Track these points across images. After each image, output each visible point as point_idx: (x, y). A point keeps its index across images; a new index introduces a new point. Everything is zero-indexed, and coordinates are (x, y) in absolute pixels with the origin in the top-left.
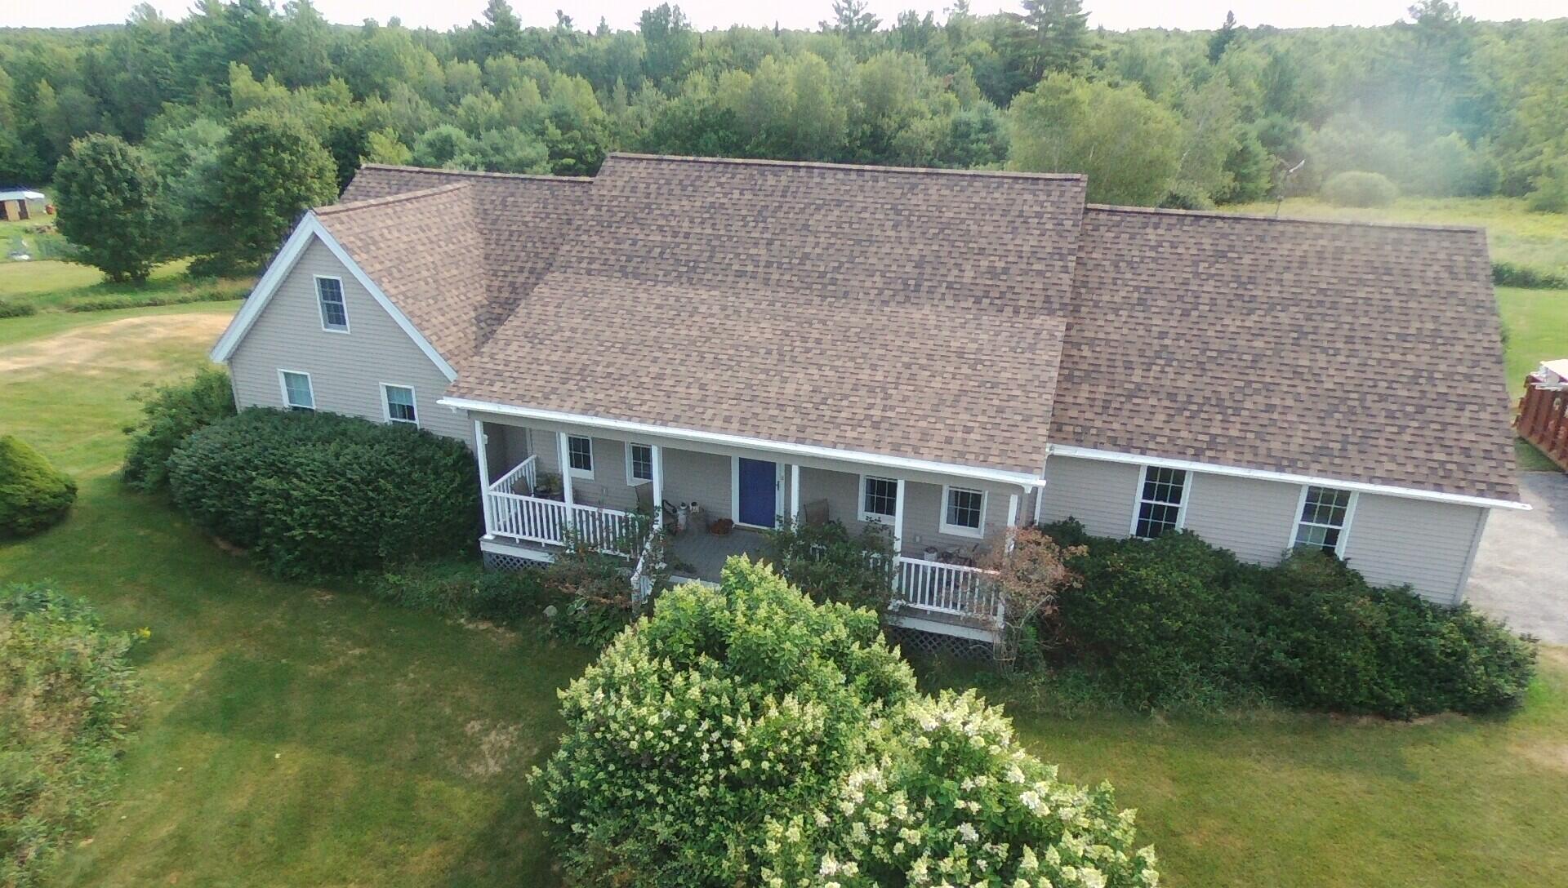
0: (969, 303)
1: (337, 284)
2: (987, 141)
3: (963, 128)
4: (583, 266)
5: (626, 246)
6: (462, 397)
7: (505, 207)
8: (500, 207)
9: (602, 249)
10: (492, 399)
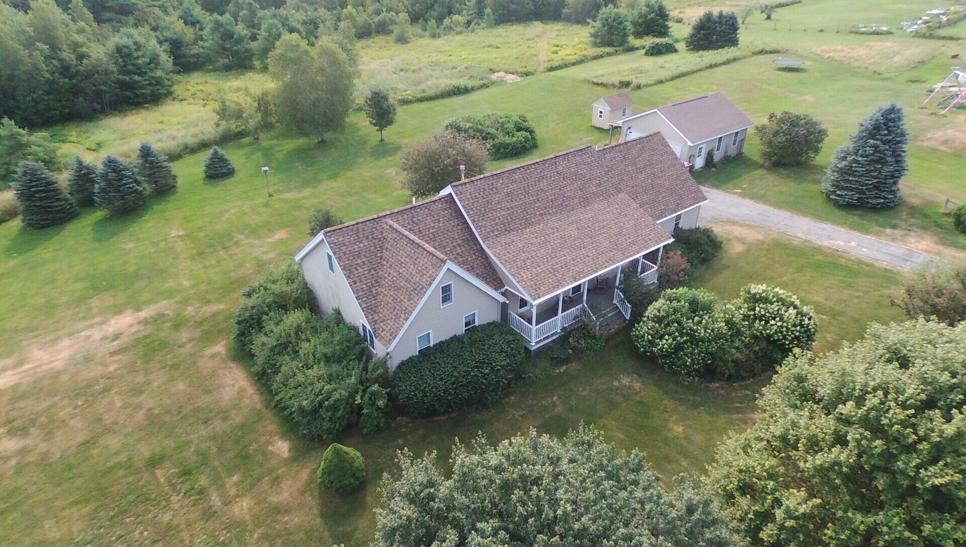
0: (601, 198)
1: (449, 285)
2: (143, 56)
3: (125, 50)
4: (492, 235)
5: (497, 221)
6: (539, 297)
7: (416, 224)
8: (415, 225)
9: (491, 225)
10: (548, 293)
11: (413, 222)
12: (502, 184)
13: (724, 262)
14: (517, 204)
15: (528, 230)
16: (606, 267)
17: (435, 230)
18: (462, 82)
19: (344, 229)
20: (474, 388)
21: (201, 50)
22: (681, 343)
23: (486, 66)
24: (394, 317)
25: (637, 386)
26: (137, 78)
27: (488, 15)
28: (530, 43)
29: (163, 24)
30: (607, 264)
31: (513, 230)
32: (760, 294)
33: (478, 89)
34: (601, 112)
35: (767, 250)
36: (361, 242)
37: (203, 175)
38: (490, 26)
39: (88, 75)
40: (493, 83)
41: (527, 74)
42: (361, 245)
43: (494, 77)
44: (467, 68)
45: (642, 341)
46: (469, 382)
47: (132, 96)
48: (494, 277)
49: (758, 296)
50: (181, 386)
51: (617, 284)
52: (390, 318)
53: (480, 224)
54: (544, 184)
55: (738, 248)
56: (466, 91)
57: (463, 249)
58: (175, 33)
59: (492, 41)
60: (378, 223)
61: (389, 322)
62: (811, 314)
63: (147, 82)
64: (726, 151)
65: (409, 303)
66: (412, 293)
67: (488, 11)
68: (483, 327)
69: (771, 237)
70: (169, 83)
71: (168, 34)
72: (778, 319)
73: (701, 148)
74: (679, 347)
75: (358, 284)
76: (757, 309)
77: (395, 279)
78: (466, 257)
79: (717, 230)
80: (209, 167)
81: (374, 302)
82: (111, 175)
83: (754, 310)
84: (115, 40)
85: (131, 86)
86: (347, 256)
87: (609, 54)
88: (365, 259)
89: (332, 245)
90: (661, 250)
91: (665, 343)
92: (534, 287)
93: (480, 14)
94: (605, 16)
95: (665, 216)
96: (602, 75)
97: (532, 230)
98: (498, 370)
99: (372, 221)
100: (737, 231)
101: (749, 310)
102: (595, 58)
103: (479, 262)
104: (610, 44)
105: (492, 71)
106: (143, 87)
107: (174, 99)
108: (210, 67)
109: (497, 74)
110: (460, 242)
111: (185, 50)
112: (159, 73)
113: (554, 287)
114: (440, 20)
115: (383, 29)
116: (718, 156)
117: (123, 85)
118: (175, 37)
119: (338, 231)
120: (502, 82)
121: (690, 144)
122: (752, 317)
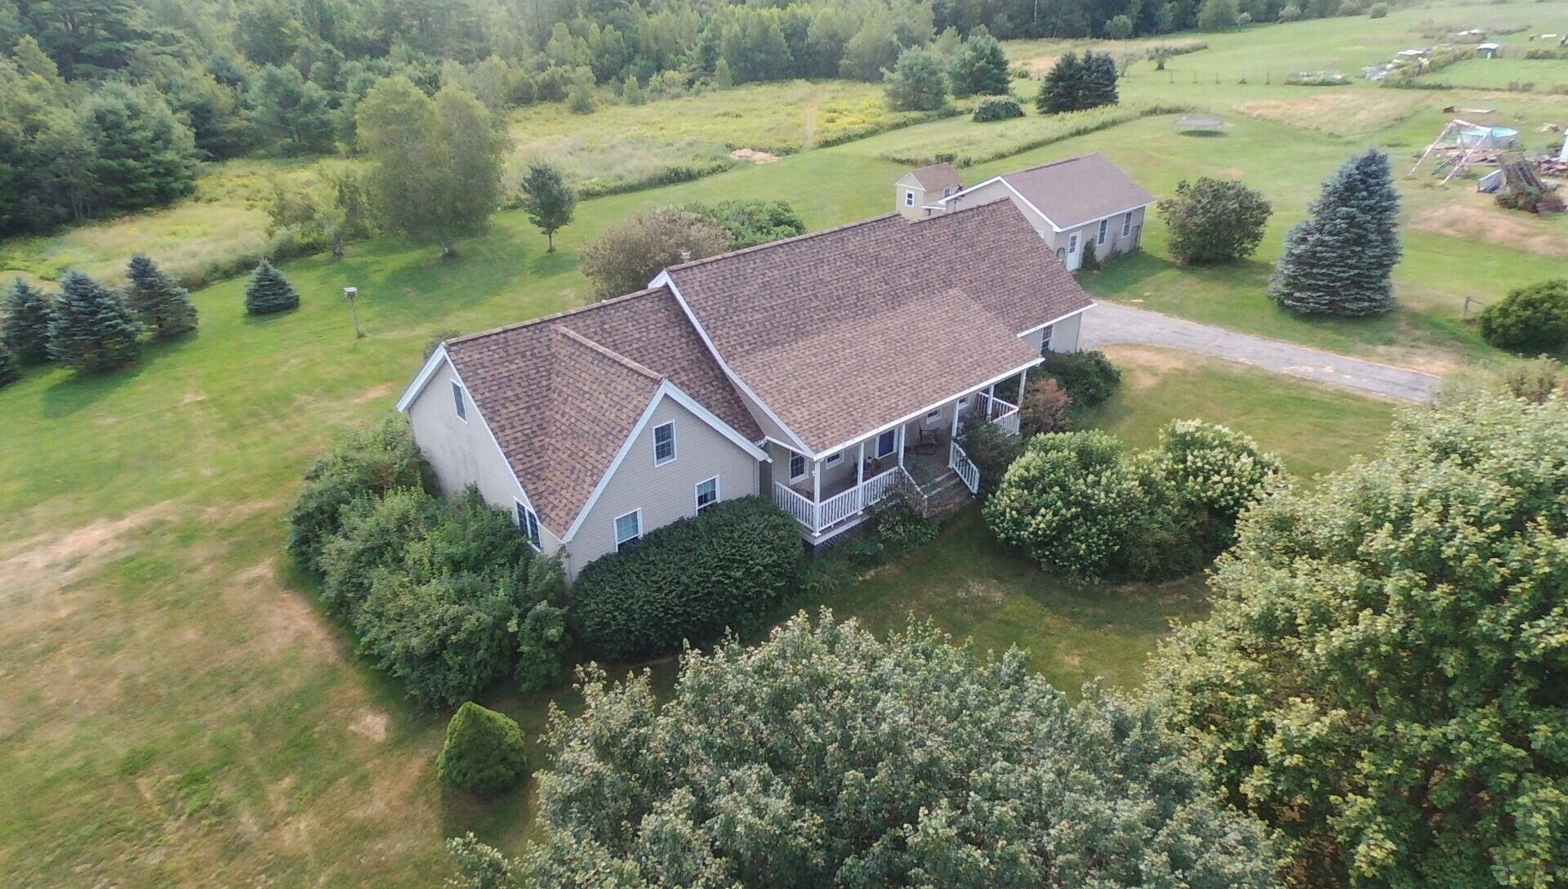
0: (921, 295)
1: (669, 426)
2: (143, 128)
3: (111, 117)
4: (740, 350)
5: (748, 328)
6: (824, 448)
7: (609, 333)
8: (606, 335)
9: (738, 335)
10: (839, 442)
11: (603, 330)
12: (754, 269)
13: (1125, 402)
14: (780, 301)
15: (800, 344)
16: (935, 401)
17: (641, 344)
18: (683, 164)
19: (482, 341)
20: (717, 604)
21: (245, 123)
22: (1067, 520)
23: (721, 140)
24: (572, 484)
25: (998, 596)
26: (131, 162)
27: (722, 69)
28: (790, 109)
29: (179, 80)
30: (935, 396)
31: (776, 344)
32: (1192, 435)
33: (709, 173)
34: (910, 196)
35: (1194, 383)
36: (511, 362)
37: (244, 309)
38: (725, 86)
39: (45, 159)
40: (733, 165)
41: (788, 152)
42: (513, 367)
43: (735, 156)
44: (690, 144)
45: (1002, 522)
46: (709, 593)
47: (123, 194)
48: (747, 422)
49: (1188, 438)
50: (190, 635)
51: (954, 434)
52: (565, 486)
53: (719, 332)
54: (825, 272)
55: (1146, 382)
56: (689, 176)
57: (692, 376)
58: (200, 96)
59: (733, 108)
60: (541, 332)
61: (564, 492)
62: (1276, 464)
63: (150, 170)
64: (1114, 245)
65: (599, 457)
66: (604, 440)
67: (721, 62)
68: (729, 504)
69: (1199, 364)
70: (188, 173)
71: (186, 97)
72: (1224, 472)
73: (1074, 238)
74: (1064, 527)
75: (508, 432)
76: (1190, 458)
77: (573, 420)
78: (697, 389)
79: (1111, 357)
80: (254, 295)
81: (538, 462)
82: (80, 305)
83: (1184, 461)
84: (92, 102)
85: (124, 177)
86: (488, 384)
87: (917, 122)
88: (519, 390)
89: (461, 366)
90: (1024, 378)
91: (1041, 521)
92: (815, 433)
93: (708, 67)
94: (907, 63)
95: (1027, 328)
96: (909, 149)
97: (808, 343)
98: (759, 572)
99: (531, 328)
100: (1142, 357)
101: (1176, 462)
102: (897, 126)
103: (718, 396)
104: (917, 107)
105: (731, 147)
106: (142, 178)
107: (197, 199)
108: (261, 152)
109: (738, 153)
110: (685, 364)
111: (215, 124)
112: (170, 156)
113: (849, 432)
114: (643, 79)
115: (551, 93)
116: (1101, 252)
117: (106, 176)
118: (200, 101)
119: (471, 343)
120: (747, 163)
121: (1057, 229)
122: (1181, 473)
